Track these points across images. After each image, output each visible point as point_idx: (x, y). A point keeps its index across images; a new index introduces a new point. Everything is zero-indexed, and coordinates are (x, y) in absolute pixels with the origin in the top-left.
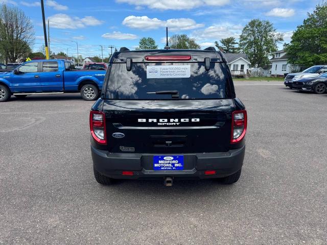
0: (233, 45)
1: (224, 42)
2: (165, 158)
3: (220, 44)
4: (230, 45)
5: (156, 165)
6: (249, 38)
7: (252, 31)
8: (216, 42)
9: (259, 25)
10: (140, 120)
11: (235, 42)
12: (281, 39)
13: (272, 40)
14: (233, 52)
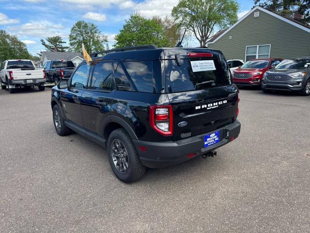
0: (60, 44)
1: (50, 40)
2: (211, 136)
3: (47, 43)
4: (57, 43)
5: (206, 143)
6: (78, 38)
7: (80, 31)
8: (42, 41)
9: (86, 26)
10: (197, 108)
11: (62, 41)
12: (106, 41)
13: (98, 41)
14: (63, 51)
